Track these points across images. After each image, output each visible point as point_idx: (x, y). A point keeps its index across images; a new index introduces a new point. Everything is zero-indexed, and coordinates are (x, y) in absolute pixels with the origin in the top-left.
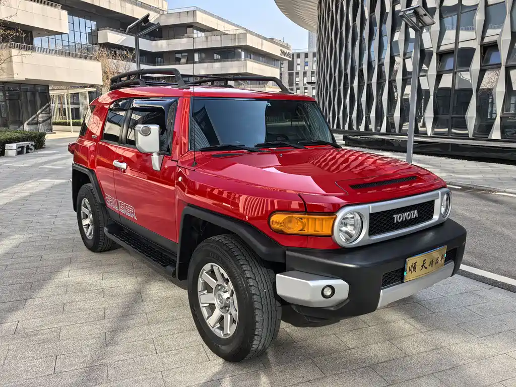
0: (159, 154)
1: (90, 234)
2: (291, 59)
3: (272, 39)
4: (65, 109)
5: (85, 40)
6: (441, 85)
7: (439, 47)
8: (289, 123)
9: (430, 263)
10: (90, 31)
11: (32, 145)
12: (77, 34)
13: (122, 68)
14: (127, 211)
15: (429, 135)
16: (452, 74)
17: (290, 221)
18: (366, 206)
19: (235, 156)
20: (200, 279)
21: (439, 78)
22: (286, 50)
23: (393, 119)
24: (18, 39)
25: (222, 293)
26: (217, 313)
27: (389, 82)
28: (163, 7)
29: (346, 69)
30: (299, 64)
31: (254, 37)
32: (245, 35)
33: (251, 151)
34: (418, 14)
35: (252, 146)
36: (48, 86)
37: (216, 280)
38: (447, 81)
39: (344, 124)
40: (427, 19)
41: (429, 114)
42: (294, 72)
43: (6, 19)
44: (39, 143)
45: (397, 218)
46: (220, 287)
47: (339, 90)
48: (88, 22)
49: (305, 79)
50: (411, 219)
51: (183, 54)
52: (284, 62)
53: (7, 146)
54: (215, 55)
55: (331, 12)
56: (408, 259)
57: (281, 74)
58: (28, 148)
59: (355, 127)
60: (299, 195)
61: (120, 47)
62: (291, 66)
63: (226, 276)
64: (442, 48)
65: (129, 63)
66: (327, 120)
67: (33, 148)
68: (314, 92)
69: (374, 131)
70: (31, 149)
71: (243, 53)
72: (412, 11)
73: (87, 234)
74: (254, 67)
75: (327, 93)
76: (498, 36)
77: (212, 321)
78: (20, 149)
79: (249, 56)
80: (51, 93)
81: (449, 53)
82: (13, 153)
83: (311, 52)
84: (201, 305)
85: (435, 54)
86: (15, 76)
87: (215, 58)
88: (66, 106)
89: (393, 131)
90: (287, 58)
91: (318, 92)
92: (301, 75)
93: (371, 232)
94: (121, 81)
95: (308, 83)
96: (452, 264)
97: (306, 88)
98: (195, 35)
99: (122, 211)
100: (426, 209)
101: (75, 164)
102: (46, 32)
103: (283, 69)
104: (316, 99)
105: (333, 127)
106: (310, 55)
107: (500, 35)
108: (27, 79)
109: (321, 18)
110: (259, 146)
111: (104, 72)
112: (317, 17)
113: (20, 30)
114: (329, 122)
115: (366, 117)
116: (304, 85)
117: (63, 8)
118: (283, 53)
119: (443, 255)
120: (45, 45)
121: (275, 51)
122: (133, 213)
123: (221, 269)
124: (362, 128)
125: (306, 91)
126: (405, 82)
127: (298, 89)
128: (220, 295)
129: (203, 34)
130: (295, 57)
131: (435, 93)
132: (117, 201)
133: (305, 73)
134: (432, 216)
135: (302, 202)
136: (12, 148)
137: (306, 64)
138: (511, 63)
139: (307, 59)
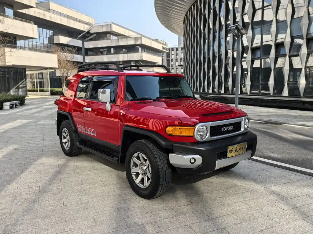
0: (110, 103)
1: (68, 146)
2: (168, 52)
3: (157, 40)
4: (34, 82)
5: (46, 42)
6: (254, 66)
7: (252, 45)
8: (168, 89)
9: (239, 149)
10: (49, 36)
11: (18, 103)
12: (41, 38)
13: (69, 57)
14: (91, 132)
15: (248, 94)
16: (260, 60)
17: (175, 130)
18: (209, 123)
19: (147, 103)
20: (132, 161)
21: (253, 62)
22: (165, 47)
23: (228, 86)
24: (10, 42)
25: (143, 167)
26: (140, 177)
27: (225, 64)
28: (92, 22)
29: (200, 58)
30: (173, 55)
31: (146, 39)
32: (141, 37)
33: (154, 101)
34: (238, 29)
35: (155, 98)
36: (25, 69)
37: (140, 161)
38: (257, 64)
39: (200, 89)
40: (243, 31)
41: (248, 82)
42: (170, 59)
43: (4, 31)
44: (22, 101)
45: (224, 129)
46: (142, 164)
47: (197, 69)
48: (48, 31)
49: (177, 63)
50: (230, 130)
51: (104, 49)
52: (164, 53)
53: (5, 104)
54: (124, 49)
55: (191, 25)
56: (228, 147)
57: (162, 60)
58: (16, 105)
59: (206, 91)
60: (179, 118)
61: (68, 46)
62: (168, 55)
63: (145, 158)
64: (254, 46)
65: (73, 55)
66: (190, 86)
67: (19, 105)
68: (182, 71)
69: (217, 92)
70: (18, 106)
71: (140, 48)
72: (235, 27)
73: (66, 147)
74: (147, 57)
75: (189, 71)
76: (284, 39)
77: (138, 181)
78: (12, 106)
79: (143, 50)
80: (27, 73)
81: (258, 48)
82: (8, 108)
83: (180, 47)
84: (132, 174)
85: (250, 49)
86: (6, 63)
87: (124, 51)
88: (35, 80)
89: (228, 92)
90: (166, 51)
91: (185, 70)
92: (174, 60)
93: (212, 135)
94: (84, 67)
95: (179, 66)
96: (250, 152)
97: (177, 69)
98: (111, 38)
99: (88, 133)
100: (238, 126)
101: (59, 110)
102: (24, 38)
103: (163, 58)
104: (184, 75)
105: (194, 90)
106: (180, 49)
107: (285, 38)
108: (13, 65)
109: (185, 28)
110: (157, 98)
111: (59, 60)
112: (183, 28)
113: (11, 37)
114: (191, 87)
115: (212, 85)
116: (176, 66)
117: (35, 24)
118: (164, 48)
119: (245, 147)
120: (22, 45)
121: (159, 47)
122: (94, 133)
123: (143, 155)
124: (210, 91)
125: (177, 70)
126: (234, 64)
127: (173, 69)
128: (142, 167)
129: (116, 38)
130: (171, 50)
131: (251, 70)
132: (85, 128)
133: (177, 60)
134: (241, 129)
135: (180, 122)
136: (7, 105)
137: (177, 54)
138: (292, 54)
139: (177, 51)
